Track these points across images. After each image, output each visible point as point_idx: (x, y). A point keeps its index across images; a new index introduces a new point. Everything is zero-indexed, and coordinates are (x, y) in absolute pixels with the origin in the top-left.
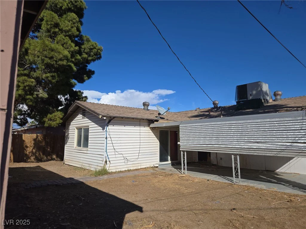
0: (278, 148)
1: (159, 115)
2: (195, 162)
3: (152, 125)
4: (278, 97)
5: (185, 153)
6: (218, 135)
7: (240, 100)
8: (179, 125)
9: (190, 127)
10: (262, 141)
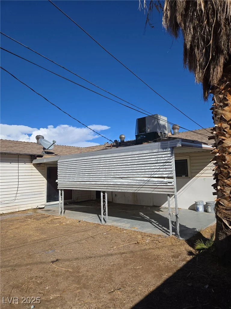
0: (137, 184)
1: (44, 150)
2: (93, 200)
3: (35, 162)
4: (176, 131)
5: (63, 192)
6: (89, 170)
7: (139, 134)
8: (57, 161)
9: (67, 162)
10: (125, 176)
